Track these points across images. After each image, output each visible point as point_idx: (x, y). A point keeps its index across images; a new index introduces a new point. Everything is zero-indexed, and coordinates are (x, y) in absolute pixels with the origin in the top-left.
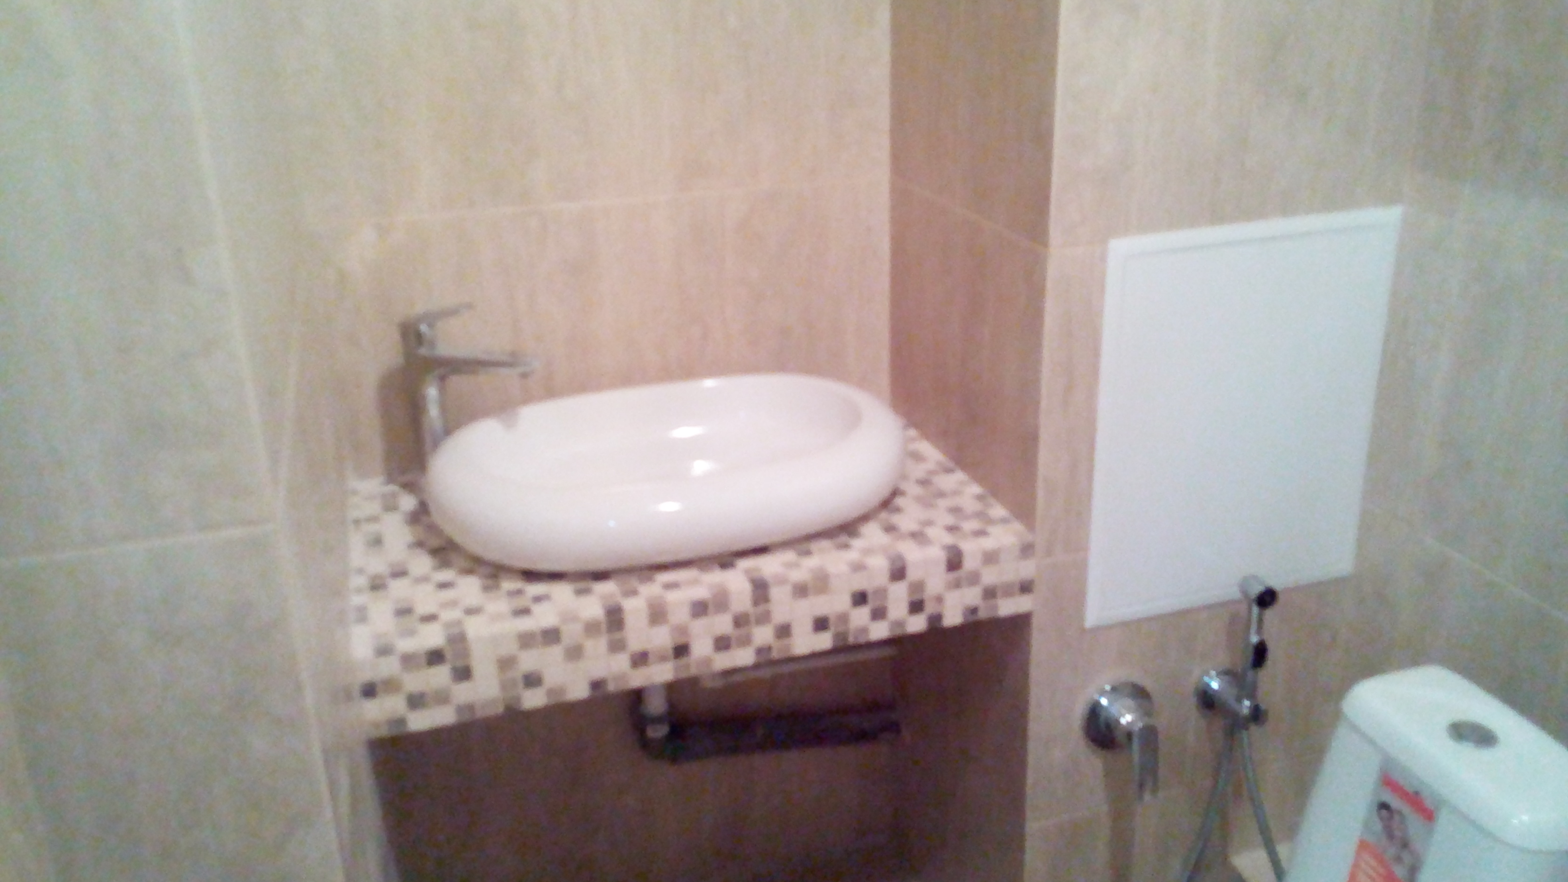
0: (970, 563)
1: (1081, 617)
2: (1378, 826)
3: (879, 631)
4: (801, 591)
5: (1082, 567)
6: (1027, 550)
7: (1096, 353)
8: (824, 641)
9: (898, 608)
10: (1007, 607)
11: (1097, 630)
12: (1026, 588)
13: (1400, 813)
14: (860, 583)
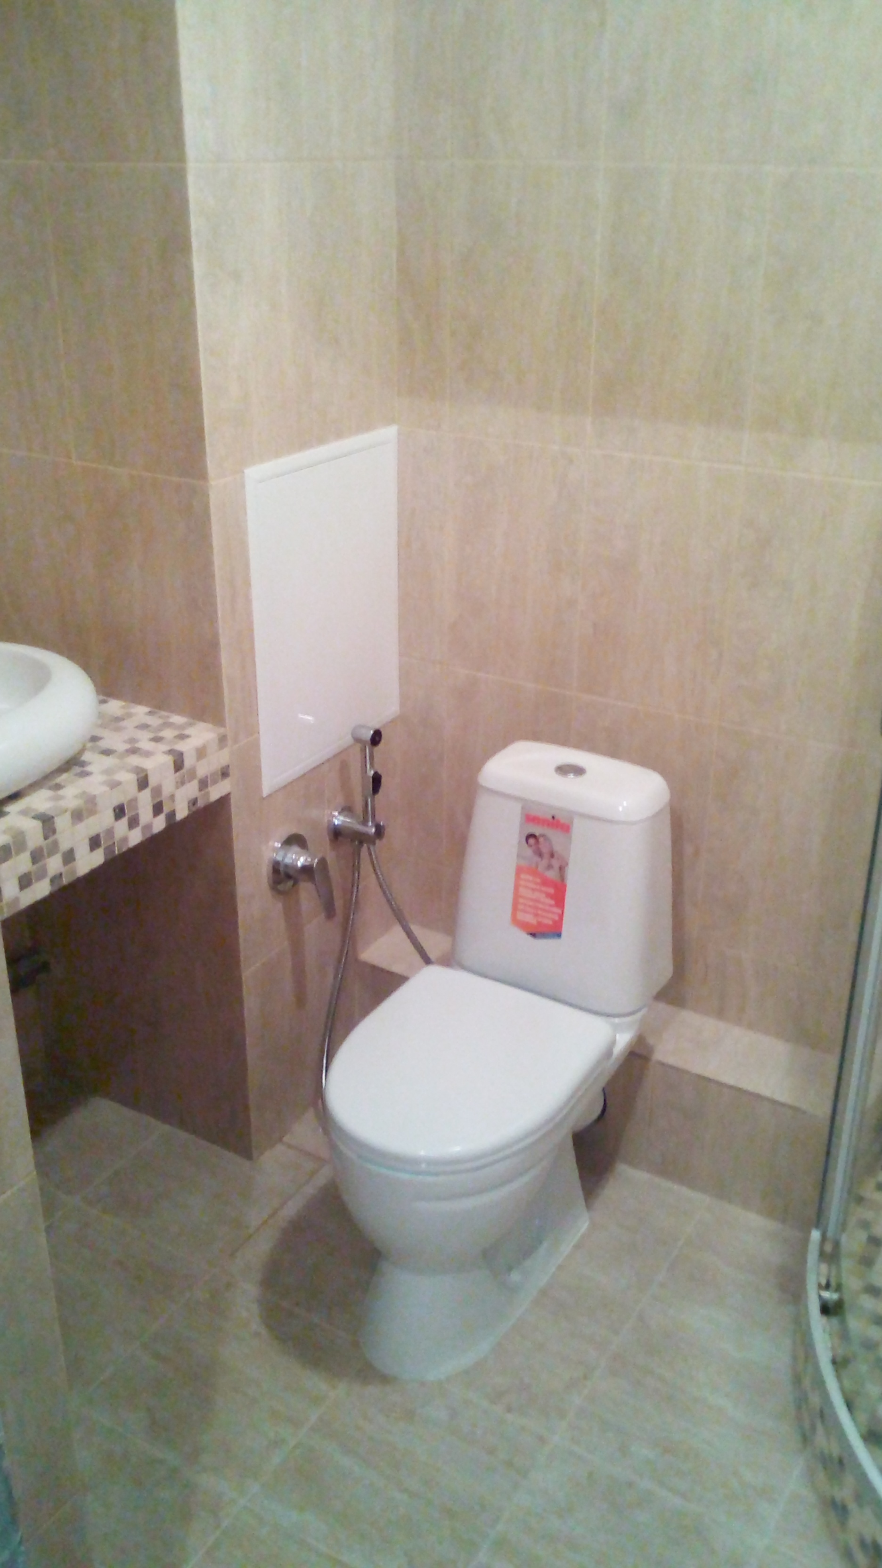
0: (188, 762)
1: (259, 787)
2: (529, 852)
3: (135, 838)
4: (78, 816)
5: (255, 746)
6: (222, 740)
7: (247, 566)
8: (98, 858)
9: (145, 814)
10: (215, 793)
11: (270, 796)
12: (225, 773)
13: (543, 836)
14: (118, 798)
